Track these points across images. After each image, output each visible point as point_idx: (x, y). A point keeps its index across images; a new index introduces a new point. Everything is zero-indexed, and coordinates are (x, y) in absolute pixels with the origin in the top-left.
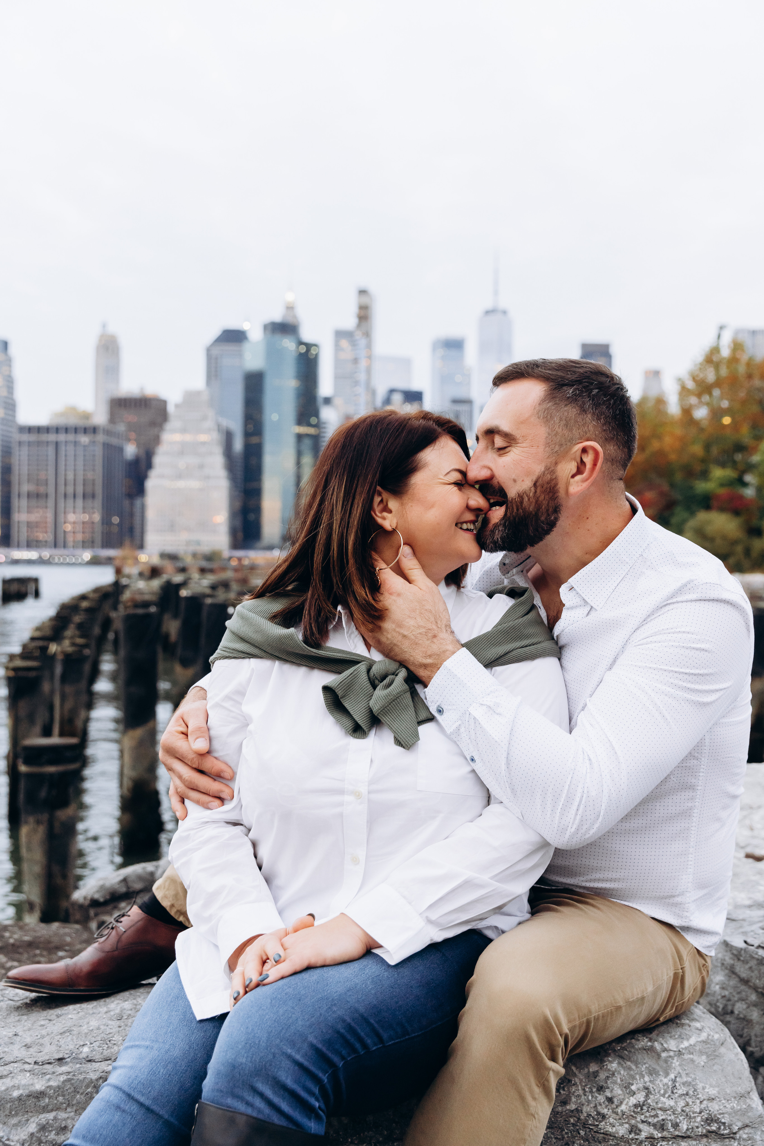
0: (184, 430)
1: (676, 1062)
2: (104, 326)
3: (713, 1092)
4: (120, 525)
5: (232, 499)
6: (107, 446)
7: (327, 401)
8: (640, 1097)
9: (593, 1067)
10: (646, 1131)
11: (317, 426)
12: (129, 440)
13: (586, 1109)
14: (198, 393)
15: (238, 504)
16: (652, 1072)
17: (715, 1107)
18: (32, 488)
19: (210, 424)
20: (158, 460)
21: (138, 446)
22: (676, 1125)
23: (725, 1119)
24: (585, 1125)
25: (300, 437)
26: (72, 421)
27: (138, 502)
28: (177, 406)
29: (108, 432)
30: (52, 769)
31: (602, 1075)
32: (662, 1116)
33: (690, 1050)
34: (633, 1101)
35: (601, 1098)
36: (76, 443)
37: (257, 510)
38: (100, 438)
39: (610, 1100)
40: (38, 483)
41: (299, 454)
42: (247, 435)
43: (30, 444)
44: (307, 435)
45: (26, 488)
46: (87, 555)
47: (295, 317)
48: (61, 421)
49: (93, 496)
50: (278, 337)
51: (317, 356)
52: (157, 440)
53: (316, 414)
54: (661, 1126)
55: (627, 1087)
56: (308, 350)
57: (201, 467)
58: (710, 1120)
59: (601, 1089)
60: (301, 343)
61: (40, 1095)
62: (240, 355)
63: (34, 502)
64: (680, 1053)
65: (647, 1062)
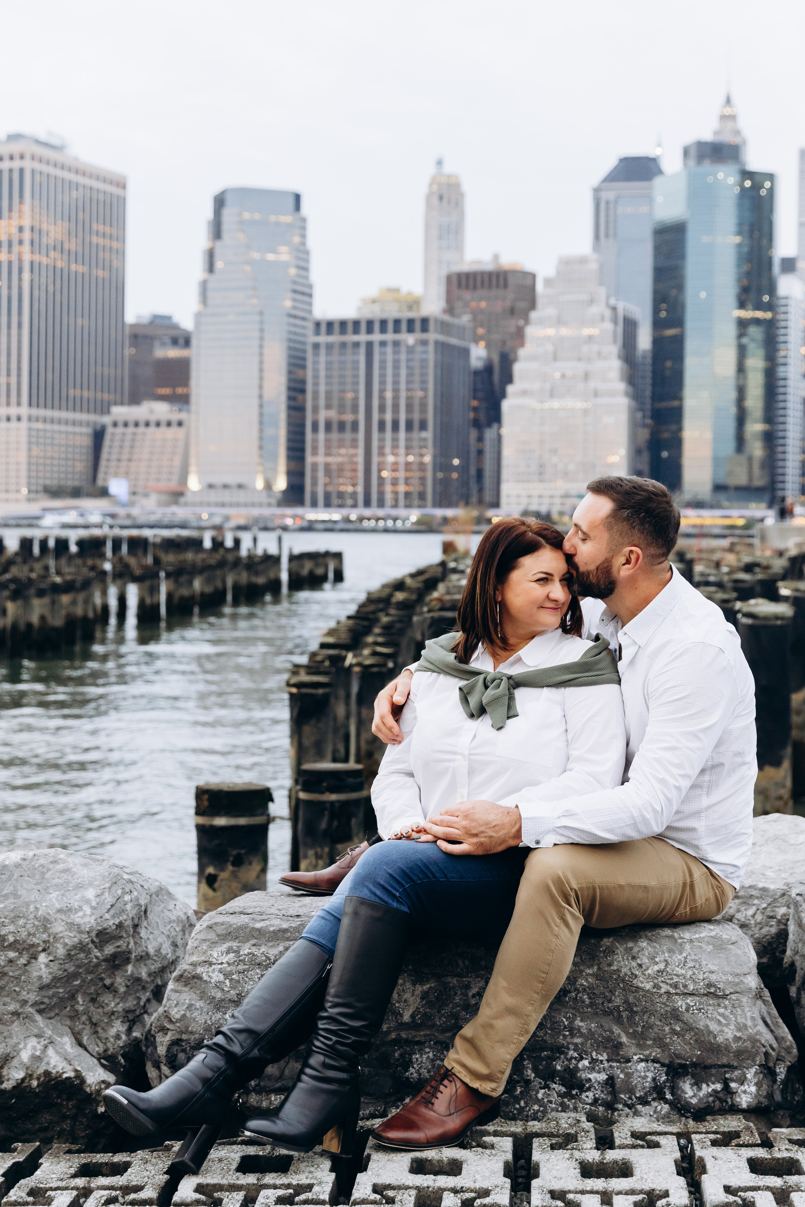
0: (559, 322)
1: (688, 947)
2: (440, 163)
3: (713, 968)
4: (463, 469)
5: (634, 425)
6: (441, 347)
7: (789, 265)
8: (662, 966)
9: (630, 944)
10: (664, 988)
11: (770, 307)
12: (476, 340)
13: (624, 970)
14: (583, 260)
15: (644, 434)
16: (670, 951)
17: (713, 978)
18: (332, 414)
19: (599, 309)
20: (518, 368)
21: (488, 347)
22: (685, 986)
23: (721, 986)
24: (623, 981)
25: (742, 324)
26: (392, 312)
27: (489, 434)
28: (548, 282)
29: (445, 327)
30: (333, 797)
31: (636, 950)
32: (676, 979)
33: (699, 940)
34: (656, 968)
35: (634, 964)
36: (396, 344)
37: (677, 443)
38: (432, 336)
39: (640, 966)
40: (342, 408)
41: (742, 352)
42: (658, 324)
43: (329, 347)
44: (757, 322)
45: (323, 415)
46: (414, 515)
47: (737, 132)
48: (376, 312)
49: (423, 426)
50: (707, 166)
51: (771, 191)
52: (519, 336)
53: (772, 289)
54: (676, 986)
55: (652, 958)
56: (757, 186)
57: (587, 376)
58: (709, 985)
59: (634, 958)
60: (746, 174)
61: (285, 931)
62: (649, 199)
63: (335, 435)
64: (691, 941)
65: (667, 944)
